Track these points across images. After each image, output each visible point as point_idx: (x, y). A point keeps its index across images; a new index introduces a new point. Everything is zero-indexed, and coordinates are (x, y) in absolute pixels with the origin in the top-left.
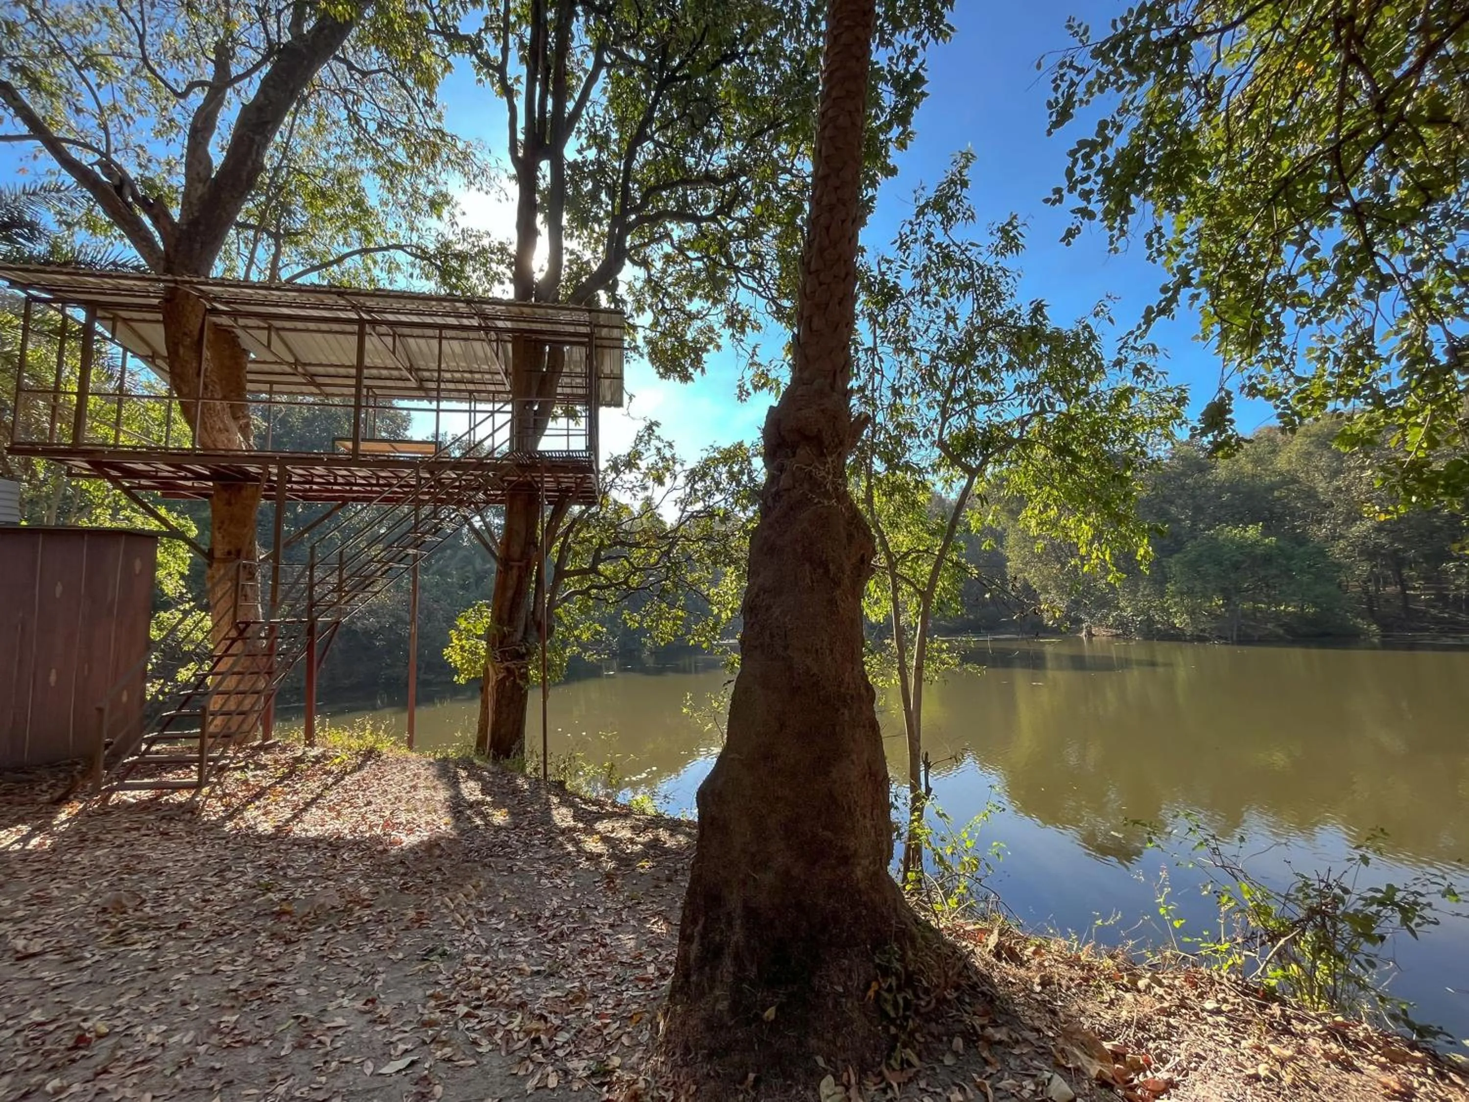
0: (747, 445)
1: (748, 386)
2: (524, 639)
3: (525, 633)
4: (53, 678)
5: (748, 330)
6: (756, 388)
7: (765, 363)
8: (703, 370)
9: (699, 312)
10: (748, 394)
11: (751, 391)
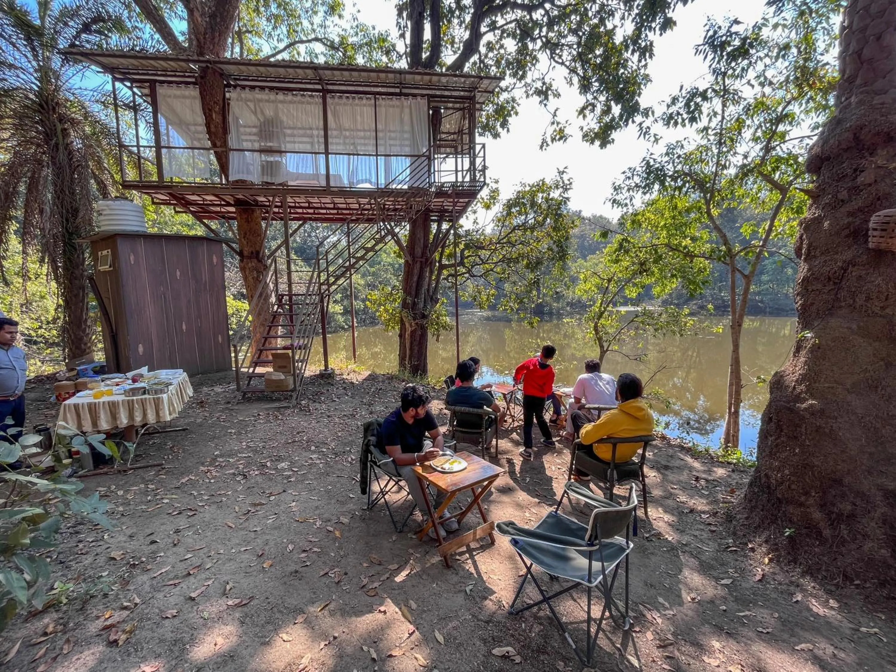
0: (547, 181)
1: (549, 140)
2: (425, 306)
3: (425, 302)
4: (184, 327)
5: (551, 97)
6: (553, 140)
7: (563, 121)
8: (508, 131)
9: (507, 87)
10: (548, 145)
11: (550, 142)
